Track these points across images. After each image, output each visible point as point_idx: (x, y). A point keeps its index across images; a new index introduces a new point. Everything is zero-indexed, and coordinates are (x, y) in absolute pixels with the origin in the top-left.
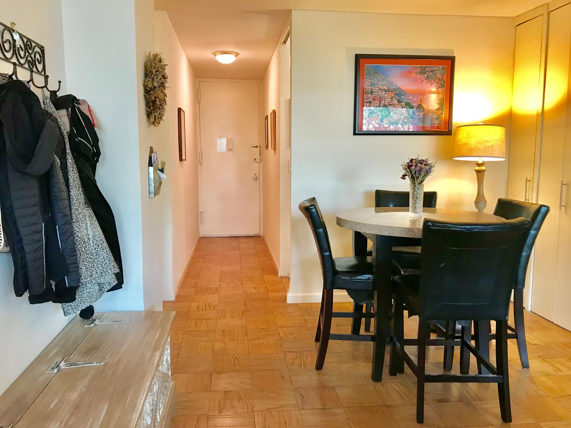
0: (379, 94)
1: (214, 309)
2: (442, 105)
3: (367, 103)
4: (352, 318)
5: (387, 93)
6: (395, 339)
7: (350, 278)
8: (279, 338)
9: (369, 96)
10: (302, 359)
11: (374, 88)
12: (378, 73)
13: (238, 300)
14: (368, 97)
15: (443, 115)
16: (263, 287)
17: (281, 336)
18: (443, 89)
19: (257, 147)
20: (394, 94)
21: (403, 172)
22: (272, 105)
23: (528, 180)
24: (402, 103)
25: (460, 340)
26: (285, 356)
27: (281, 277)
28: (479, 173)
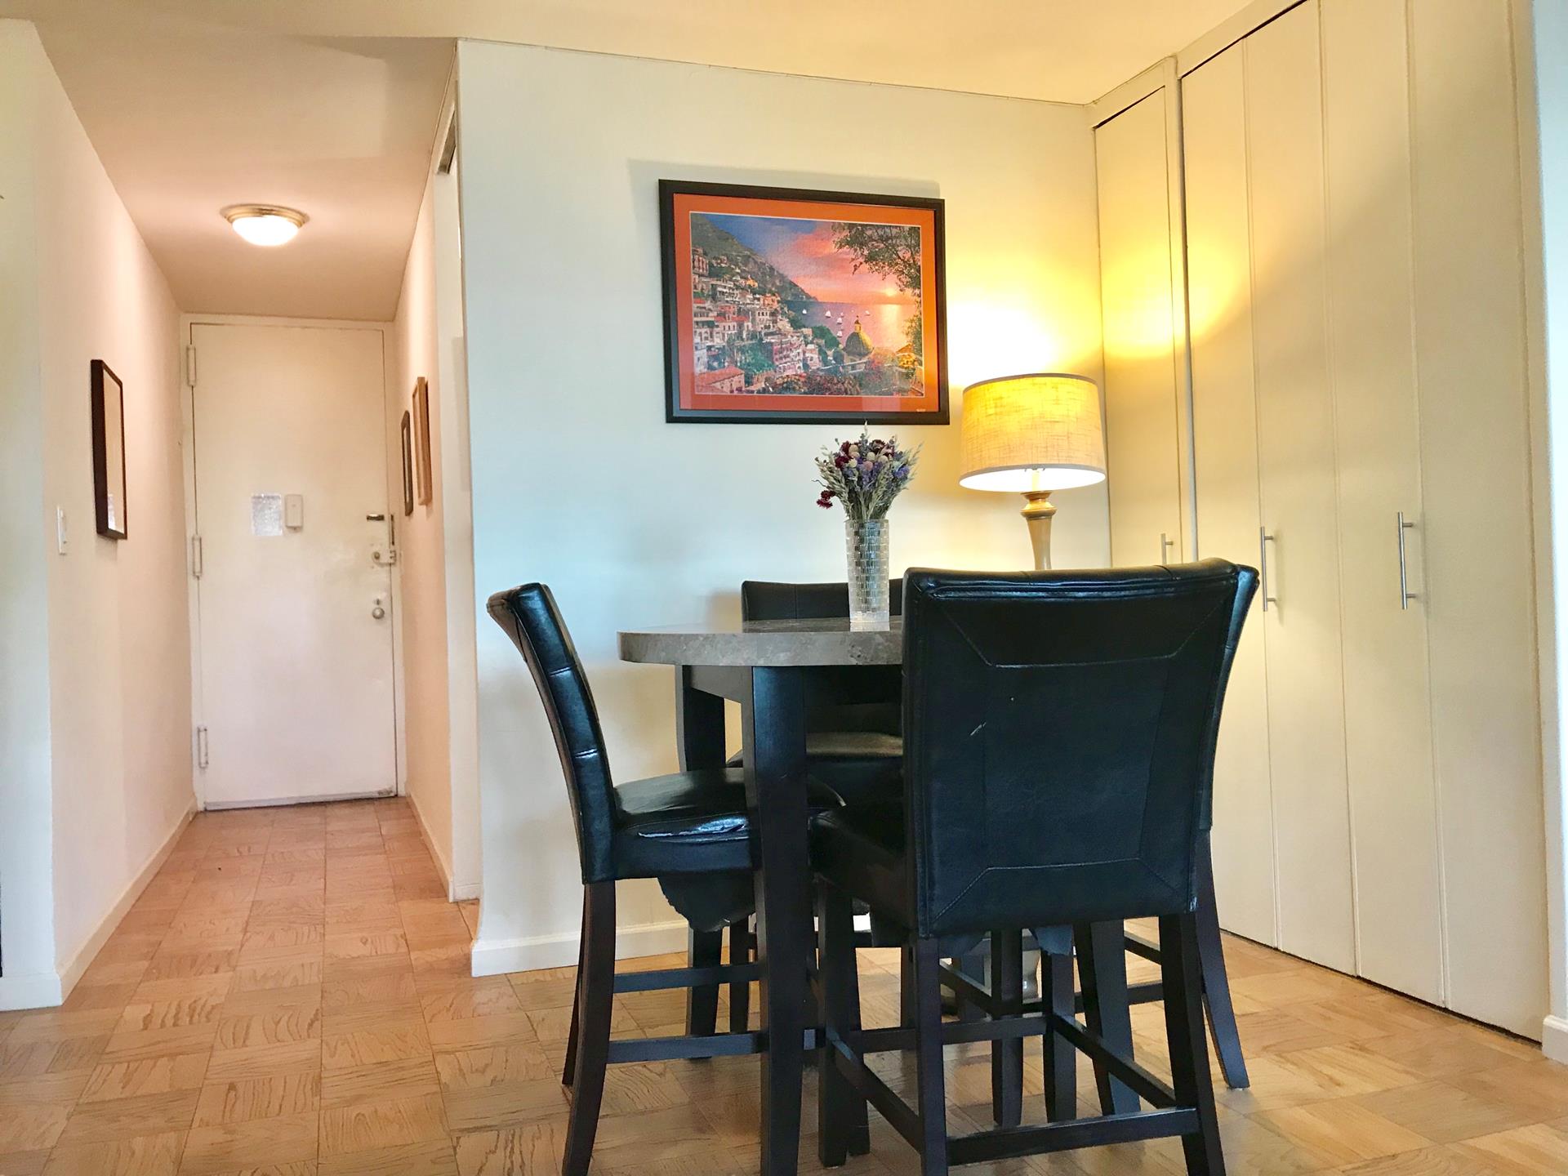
0: (737, 300)
1: (208, 1020)
2: (917, 336)
3: (700, 325)
4: (685, 989)
5: (759, 299)
6: (832, 1035)
7: (670, 834)
8: (435, 1088)
9: (708, 305)
10: (517, 1151)
11: (719, 283)
12: (728, 239)
13: (300, 984)
14: (704, 310)
15: (921, 364)
16: (395, 936)
17: (443, 1080)
18: (917, 291)
19: (380, 518)
20: (778, 302)
21: (822, 486)
22: (417, 365)
23: (1167, 540)
24: (803, 329)
25: (1040, 1014)
26: (455, 1148)
27: (456, 903)
28: (1035, 522)
